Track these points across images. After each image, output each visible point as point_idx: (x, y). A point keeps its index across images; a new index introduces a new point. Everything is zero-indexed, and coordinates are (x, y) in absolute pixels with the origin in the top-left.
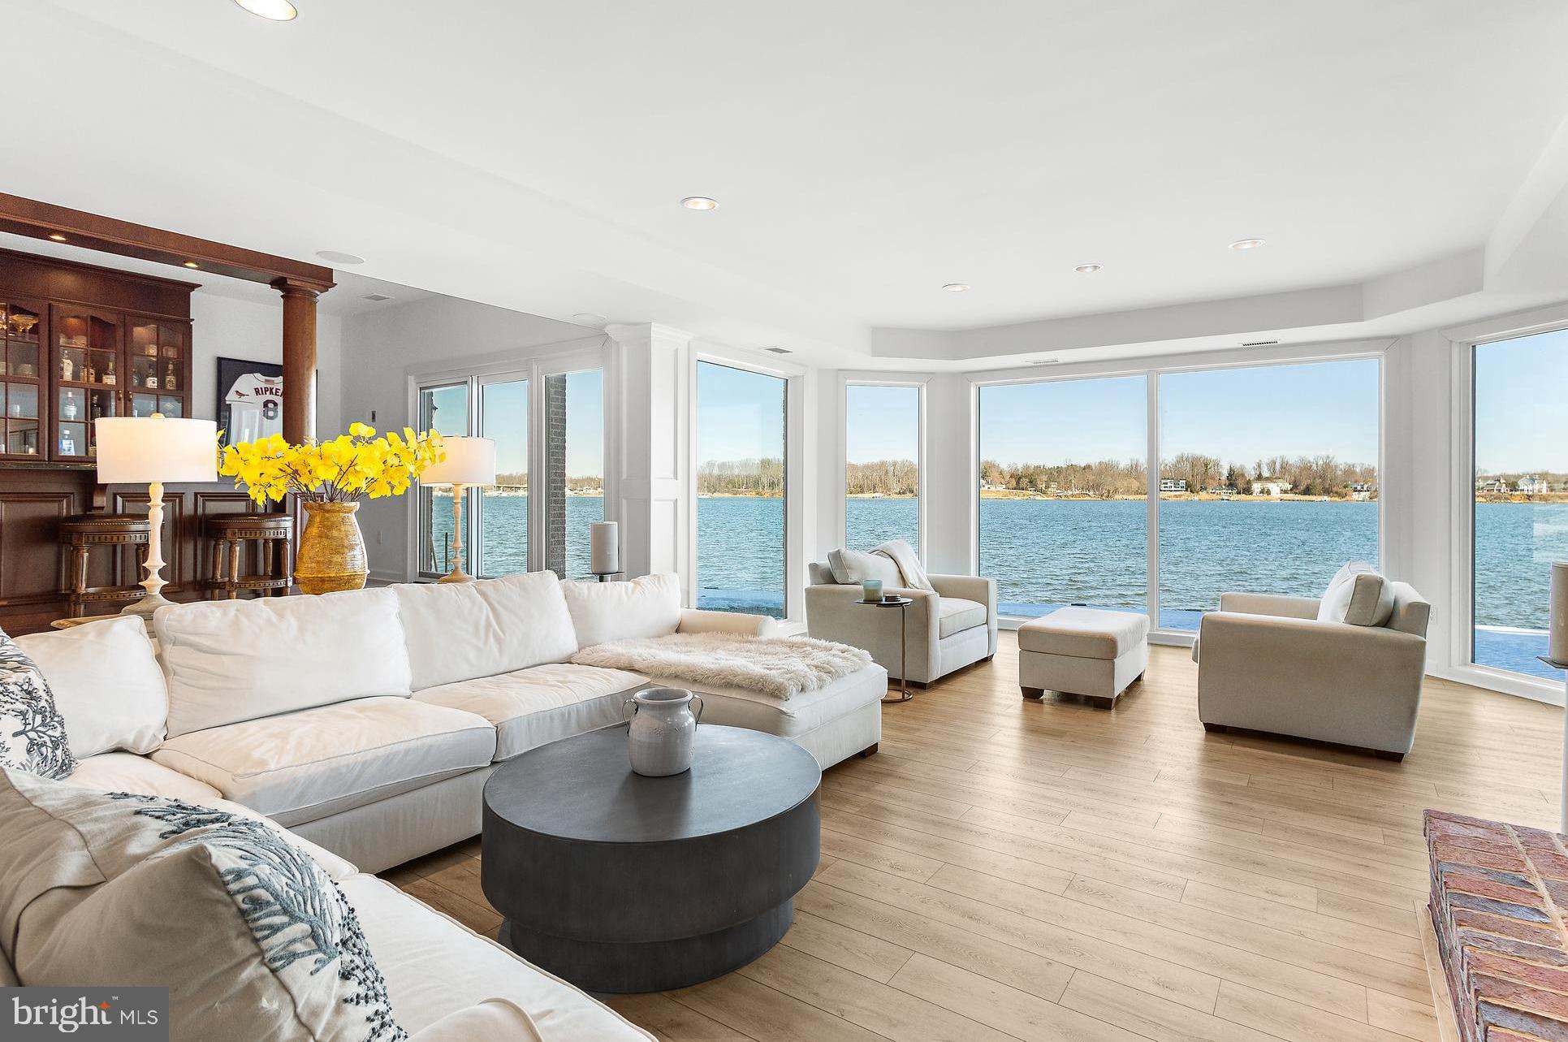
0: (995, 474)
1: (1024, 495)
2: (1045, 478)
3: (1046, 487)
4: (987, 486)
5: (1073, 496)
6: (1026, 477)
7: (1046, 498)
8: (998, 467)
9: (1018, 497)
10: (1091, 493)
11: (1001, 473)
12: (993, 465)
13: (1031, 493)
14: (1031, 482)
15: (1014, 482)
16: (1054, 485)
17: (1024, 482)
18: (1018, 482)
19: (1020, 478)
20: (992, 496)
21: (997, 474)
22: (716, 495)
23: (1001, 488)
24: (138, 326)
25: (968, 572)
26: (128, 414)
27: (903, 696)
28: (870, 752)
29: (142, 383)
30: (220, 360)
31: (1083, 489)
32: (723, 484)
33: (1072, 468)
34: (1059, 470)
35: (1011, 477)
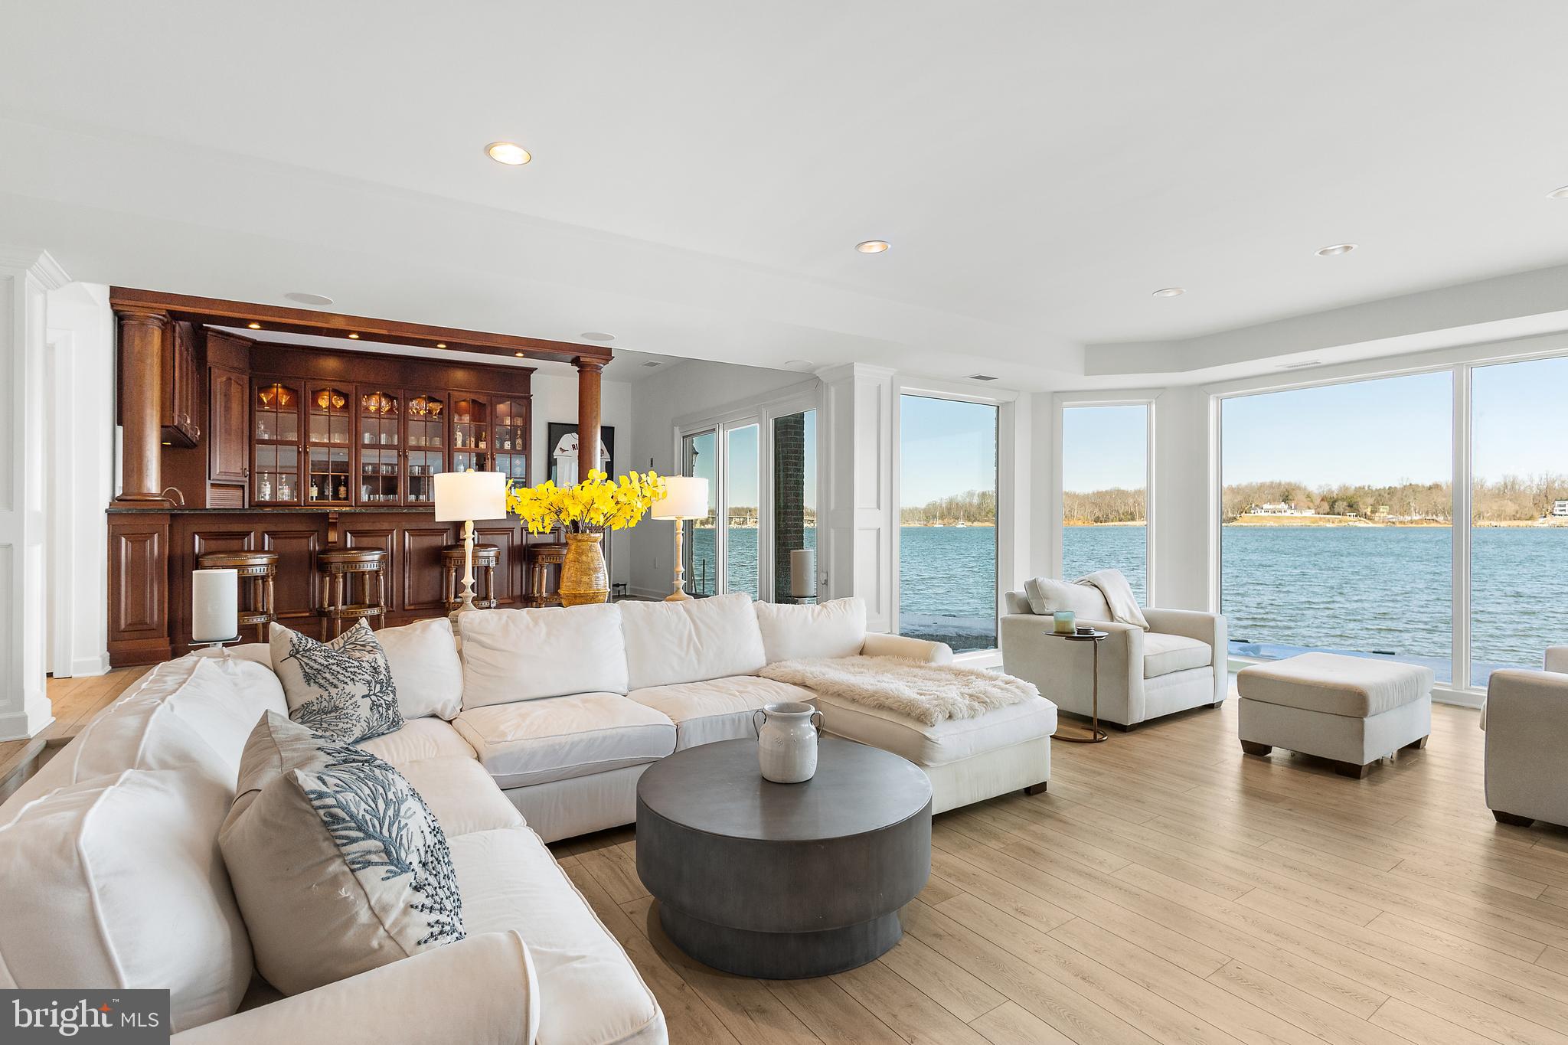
0: (1300, 497)
1: (1340, 521)
2: (1370, 500)
3: (1373, 512)
4: (1289, 512)
5: (1412, 522)
6: (1343, 499)
7: (1371, 525)
8: (1305, 489)
9: (1332, 522)
10: (1441, 518)
11: (1308, 496)
12: (1298, 488)
13: (1350, 518)
14: (1350, 506)
15: (1326, 507)
16: (1382, 509)
17: (1341, 506)
18: (1332, 506)
19: (1334, 502)
20: (1296, 524)
21: (1303, 498)
22: (976, 524)
23: (1310, 513)
24: (500, 403)
25: (1205, 608)
26: (451, 470)
27: (1095, 736)
28: (1036, 791)
29: (502, 445)
30: (550, 425)
31: (1427, 513)
32: (983, 514)
33: (1413, 489)
34: (1391, 491)
35: (1322, 500)
